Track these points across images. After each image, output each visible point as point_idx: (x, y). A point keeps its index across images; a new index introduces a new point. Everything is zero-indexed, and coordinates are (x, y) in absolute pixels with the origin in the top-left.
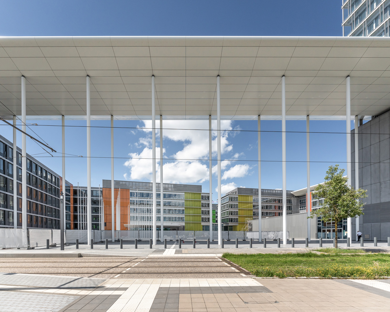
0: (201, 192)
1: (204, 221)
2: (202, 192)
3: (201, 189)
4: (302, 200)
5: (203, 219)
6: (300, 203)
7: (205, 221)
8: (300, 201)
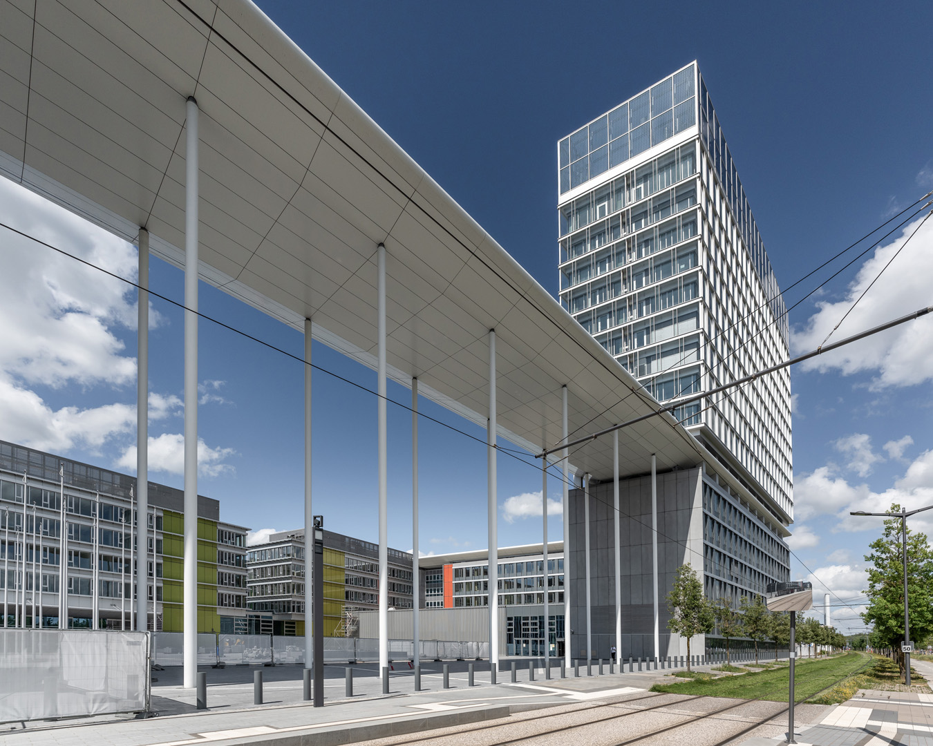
0: (218, 519)
1: (226, 605)
2: (222, 520)
3: (218, 509)
4: (431, 577)
5: (222, 599)
6: (427, 582)
7: (229, 603)
8: (427, 579)
